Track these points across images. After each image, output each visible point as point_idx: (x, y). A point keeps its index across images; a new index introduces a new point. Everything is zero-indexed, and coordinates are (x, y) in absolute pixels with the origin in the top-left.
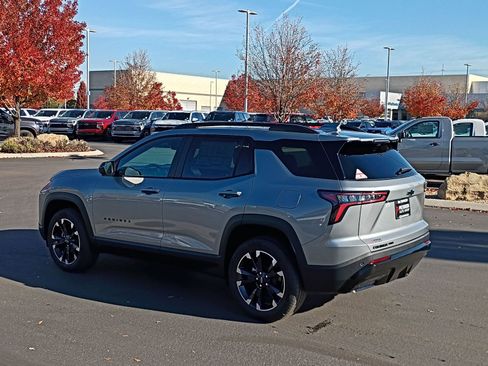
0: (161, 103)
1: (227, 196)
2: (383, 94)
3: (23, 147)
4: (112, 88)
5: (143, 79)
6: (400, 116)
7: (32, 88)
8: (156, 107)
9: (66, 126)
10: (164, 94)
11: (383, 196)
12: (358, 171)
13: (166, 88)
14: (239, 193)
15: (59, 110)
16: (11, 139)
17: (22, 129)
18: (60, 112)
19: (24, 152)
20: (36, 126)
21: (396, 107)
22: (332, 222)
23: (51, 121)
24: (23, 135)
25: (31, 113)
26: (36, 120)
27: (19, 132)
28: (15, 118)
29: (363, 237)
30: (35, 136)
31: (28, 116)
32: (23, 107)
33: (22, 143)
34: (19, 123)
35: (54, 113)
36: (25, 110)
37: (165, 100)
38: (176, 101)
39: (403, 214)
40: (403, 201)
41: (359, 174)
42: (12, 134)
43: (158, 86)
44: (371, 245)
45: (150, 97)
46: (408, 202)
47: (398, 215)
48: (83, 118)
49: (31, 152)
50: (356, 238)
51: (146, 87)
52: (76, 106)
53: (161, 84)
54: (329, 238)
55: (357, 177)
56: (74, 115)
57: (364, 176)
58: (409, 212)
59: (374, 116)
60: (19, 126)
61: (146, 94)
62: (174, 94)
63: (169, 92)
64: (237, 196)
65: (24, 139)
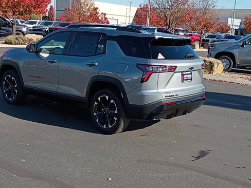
0: (97, 20)
1: (91, 66)
2: (230, 19)
3: (17, 41)
4: (69, 10)
5: (87, 5)
6: (239, 33)
7: (23, 6)
8: (94, 21)
9: (42, 31)
10: (99, 15)
11: (173, 69)
12: (160, 54)
13: (100, 11)
14: (97, 64)
15: (38, 21)
16: (10, 36)
17: (16, 31)
18: (39, 22)
19: (17, 44)
20: (24, 30)
21: (237, 28)
22: (142, 81)
23: (33, 27)
24: (17, 34)
25: (22, 22)
26: (25, 26)
27: (15, 32)
28: (13, 24)
29: (159, 91)
30: (24, 35)
31: (20, 23)
32: (17, 18)
33: (17, 39)
34: (15, 27)
35: (35, 23)
36: (18, 20)
37: (100, 18)
38: (106, 19)
39: (186, 80)
40: (187, 73)
41: (160, 56)
42: (11, 33)
43: (96, 9)
44: (164, 95)
45: (91, 16)
46: (191, 74)
47: (183, 80)
48: (52, 26)
49: (22, 44)
50: (156, 91)
51: (89, 10)
52: (48, 19)
53: (97, 8)
54: (140, 90)
55: (159, 57)
56: (46, 24)
57: (163, 57)
58: (191, 79)
59: (223, 33)
60: (15, 29)
61: (89, 14)
62: (105, 14)
63: (102, 14)
64: (96, 66)
65: (18, 36)
